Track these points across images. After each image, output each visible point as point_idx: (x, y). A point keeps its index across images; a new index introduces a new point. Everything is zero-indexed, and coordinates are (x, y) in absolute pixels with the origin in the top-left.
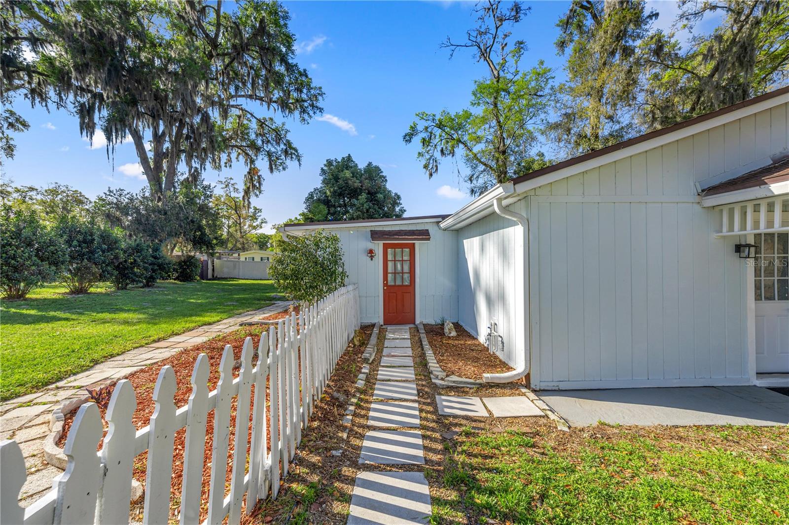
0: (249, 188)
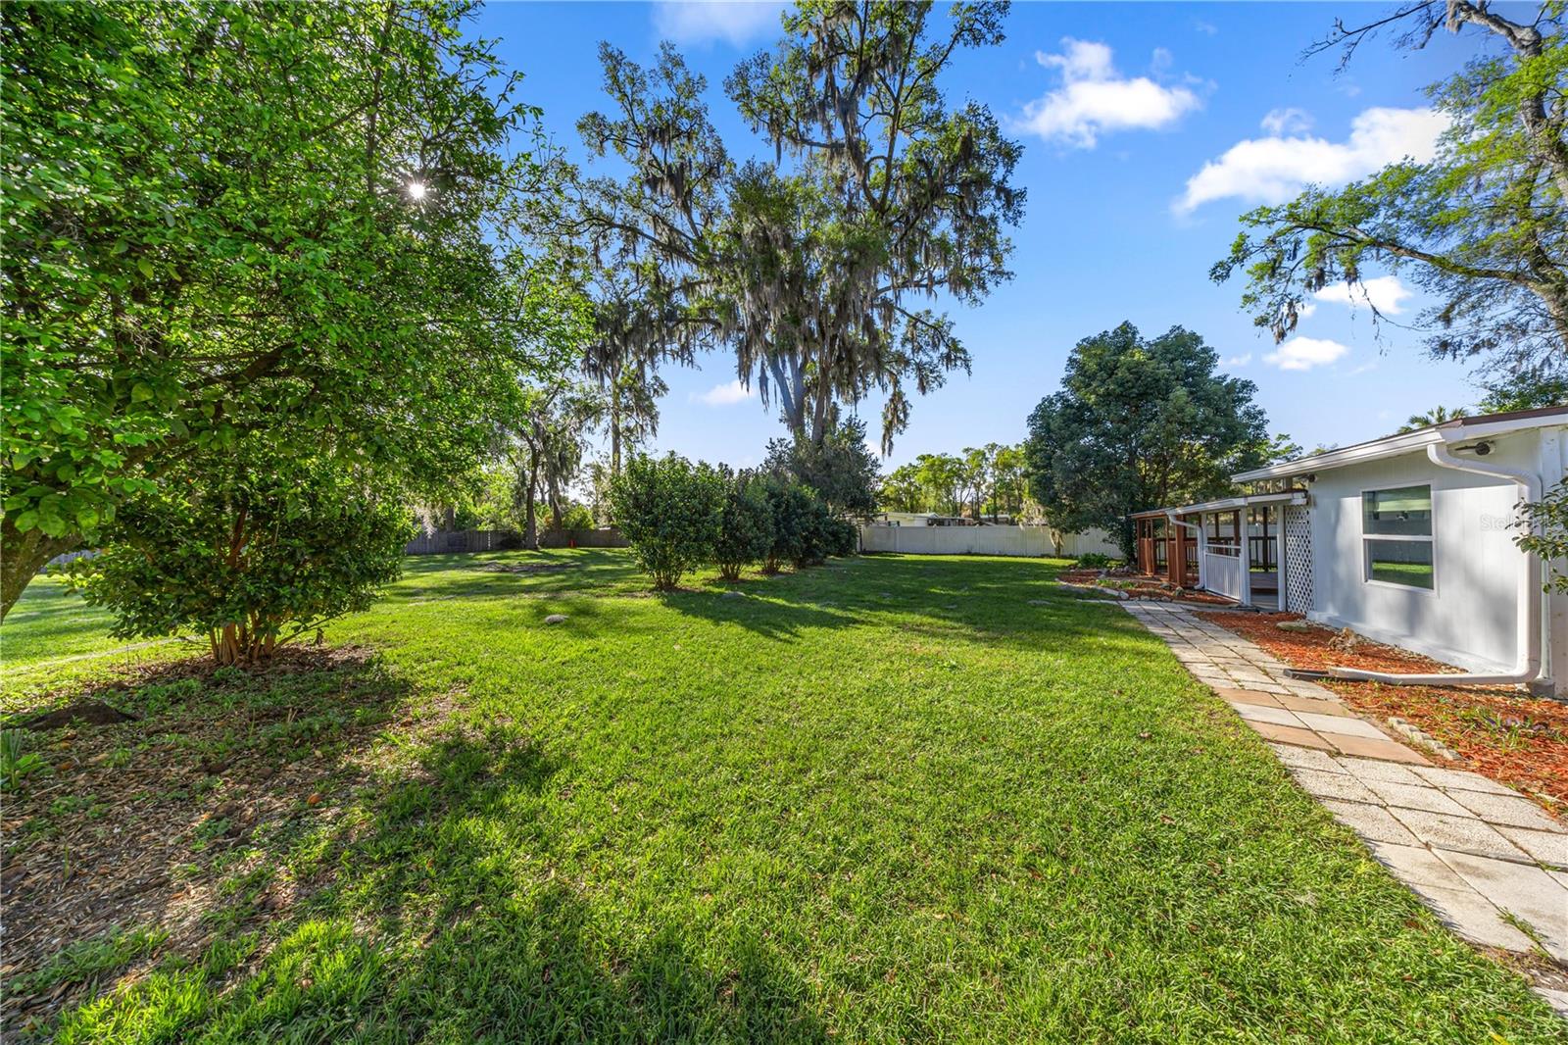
0: (891, 423)
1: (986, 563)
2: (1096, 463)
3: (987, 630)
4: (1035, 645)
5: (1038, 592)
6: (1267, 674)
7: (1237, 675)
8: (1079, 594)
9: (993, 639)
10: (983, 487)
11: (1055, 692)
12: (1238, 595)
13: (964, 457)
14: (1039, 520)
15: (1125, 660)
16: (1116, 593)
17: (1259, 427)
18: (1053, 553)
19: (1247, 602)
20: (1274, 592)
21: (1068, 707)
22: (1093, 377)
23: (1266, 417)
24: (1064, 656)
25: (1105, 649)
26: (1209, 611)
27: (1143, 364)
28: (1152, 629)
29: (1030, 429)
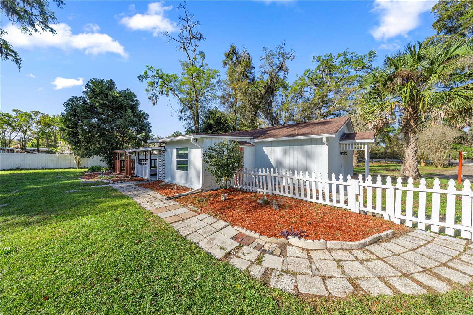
1: (32, 174)
2: (98, 130)
3: (38, 214)
4: (74, 216)
5: (70, 186)
6: (162, 201)
7: (155, 203)
8: (92, 184)
9: (43, 220)
10: (29, 133)
11: (92, 238)
12: (147, 177)
13: (13, 114)
14: (67, 151)
15: (120, 210)
16: (108, 181)
17: (149, 128)
18: (76, 166)
19: (149, 179)
20: (156, 175)
21: (101, 244)
22: (98, 95)
23: (151, 125)
24: (92, 216)
25: (111, 207)
26: (140, 183)
27: (118, 97)
28: (126, 193)
29: (65, 109)
